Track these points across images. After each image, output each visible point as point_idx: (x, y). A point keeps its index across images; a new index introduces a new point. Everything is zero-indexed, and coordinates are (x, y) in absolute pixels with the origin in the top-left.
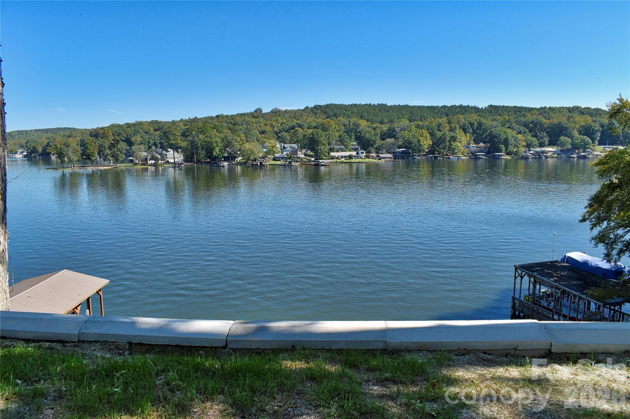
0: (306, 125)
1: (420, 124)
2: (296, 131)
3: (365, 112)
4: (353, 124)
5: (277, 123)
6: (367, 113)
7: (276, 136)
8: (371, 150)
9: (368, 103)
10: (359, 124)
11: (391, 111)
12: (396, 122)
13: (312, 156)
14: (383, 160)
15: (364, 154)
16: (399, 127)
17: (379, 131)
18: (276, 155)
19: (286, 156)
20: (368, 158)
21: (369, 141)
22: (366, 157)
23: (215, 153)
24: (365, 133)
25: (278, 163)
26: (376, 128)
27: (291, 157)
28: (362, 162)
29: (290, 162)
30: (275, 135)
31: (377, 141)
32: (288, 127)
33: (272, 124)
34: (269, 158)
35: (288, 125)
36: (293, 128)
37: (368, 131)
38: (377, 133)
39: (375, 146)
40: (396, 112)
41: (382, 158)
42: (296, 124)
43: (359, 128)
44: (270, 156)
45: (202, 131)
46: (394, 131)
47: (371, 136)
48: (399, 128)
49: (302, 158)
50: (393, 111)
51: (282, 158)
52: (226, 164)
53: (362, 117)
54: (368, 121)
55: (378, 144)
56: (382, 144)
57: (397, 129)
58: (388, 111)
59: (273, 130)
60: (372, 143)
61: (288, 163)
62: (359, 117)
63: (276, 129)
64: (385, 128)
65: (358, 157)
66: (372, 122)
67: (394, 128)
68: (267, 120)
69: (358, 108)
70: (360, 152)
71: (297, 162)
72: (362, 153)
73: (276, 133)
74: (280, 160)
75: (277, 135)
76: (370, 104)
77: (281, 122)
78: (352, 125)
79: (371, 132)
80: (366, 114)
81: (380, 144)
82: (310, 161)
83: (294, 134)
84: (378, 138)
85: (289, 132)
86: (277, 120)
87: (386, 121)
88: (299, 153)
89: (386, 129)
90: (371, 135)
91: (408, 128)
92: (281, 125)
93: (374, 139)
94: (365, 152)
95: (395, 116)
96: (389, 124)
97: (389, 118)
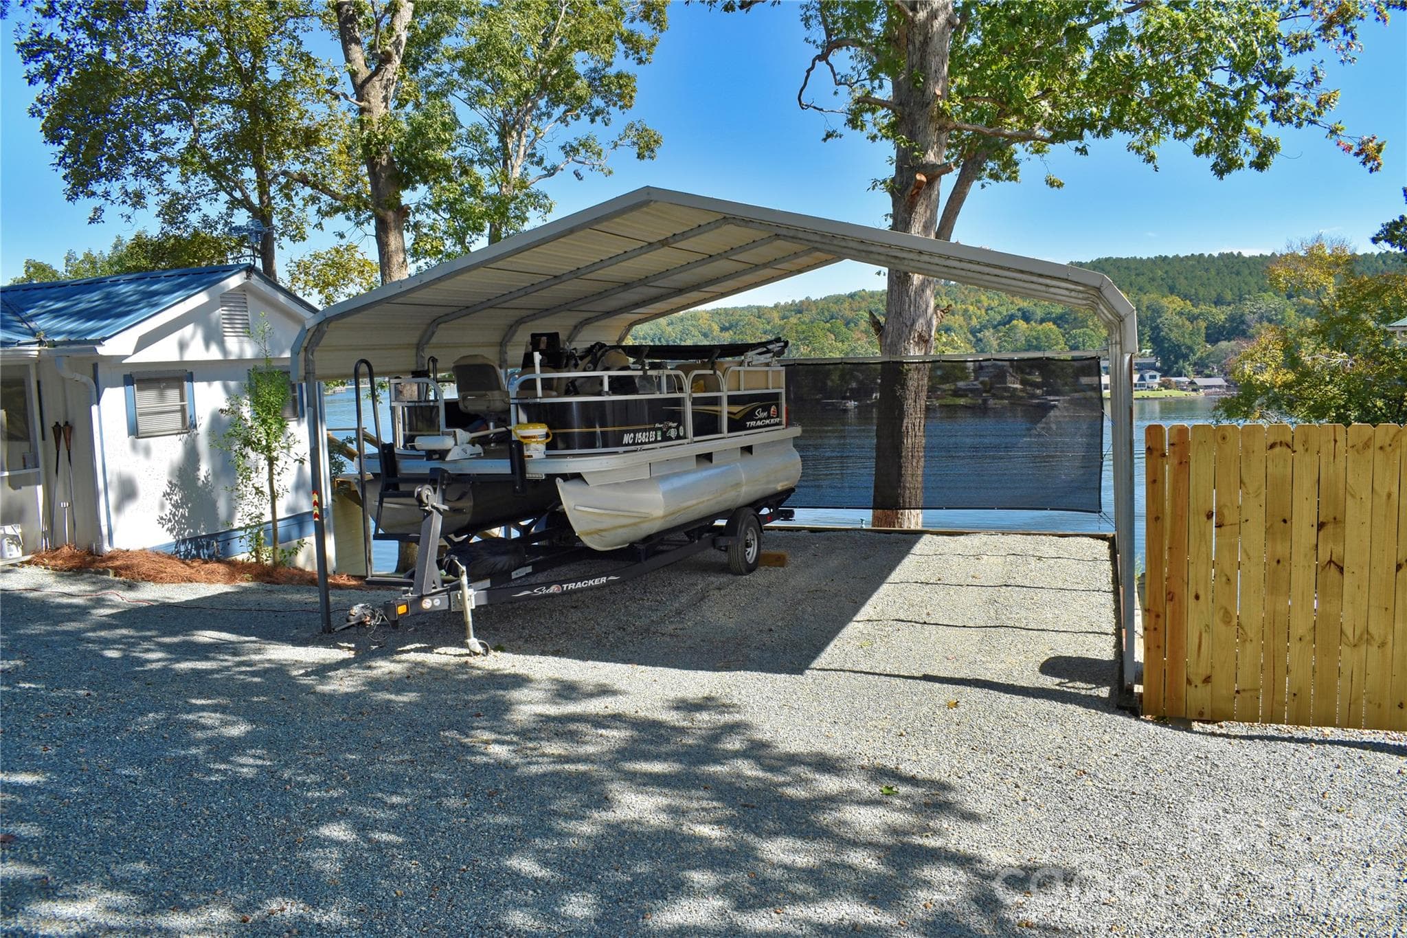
0: (1039, 313)
1: (1308, 304)
2: (1015, 327)
3: (1182, 277)
4: (1148, 308)
5: (979, 309)
6: (1186, 278)
7: (972, 338)
8: (1184, 368)
9: (1197, 253)
10: (1162, 307)
11: (1247, 272)
12: (1250, 300)
13: (1036, 385)
14: (1202, 393)
15: (1158, 380)
16: (1254, 313)
17: (1203, 325)
18: (961, 384)
19: (980, 386)
20: (1166, 388)
21: (1179, 347)
22: (1161, 385)
23: (829, 383)
24: (1170, 330)
25: (962, 401)
26: (1199, 315)
27: (991, 388)
28: (1148, 398)
29: (985, 401)
30: (970, 336)
31: (1196, 348)
32: (999, 318)
33: (966, 311)
34: (945, 391)
35: (1000, 313)
36: (1012, 317)
37: (1177, 326)
38: (1198, 330)
39: (1193, 358)
40: (1258, 274)
41: (1201, 387)
42: (1019, 310)
43: (1161, 317)
44: (946, 387)
45: (805, 338)
46: (1243, 322)
47: (1183, 336)
48: (1256, 316)
49: (1015, 389)
50: (1250, 274)
51: (972, 391)
52: (851, 404)
53: (1172, 290)
54: (1185, 297)
55: (1198, 354)
56: (1209, 355)
57: (1248, 318)
58: (1238, 273)
59: (969, 324)
60: (1184, 351)
61: (980, 401)
62: (1166, 290)
63: (974, 322)
64: (1221, 315)
65: (1143, 385)
66: (1196, 302)
67: (1242, 315)
68: (956, 303)
69: (1167, 268)
70: (1147, 376)
71: (1002, 398)
72: (1153, 377)
73: (973, 332)
74: (967, 396)
75: (975, 336)
76: (1201, 255)
77: (986, 304)
78: (1144, 309)
79: (1183, 325)
80: (1182, 280)
81: (1204, 355)
82: (1033, 396)
83: (1007, 334)
84: (1201, 339)
85: (999, 331)
86: (979, 301)
87: (1229, 296)
88: (1009, 378)
89: (1223, 317)
90: (1183, 333)
91: (1276, 315)
92: (987, 310)
93: (1188, 342)
94: (1158, 374)
95: (1253, 284)
96: (1233, 305)
97: (1236, 290)
